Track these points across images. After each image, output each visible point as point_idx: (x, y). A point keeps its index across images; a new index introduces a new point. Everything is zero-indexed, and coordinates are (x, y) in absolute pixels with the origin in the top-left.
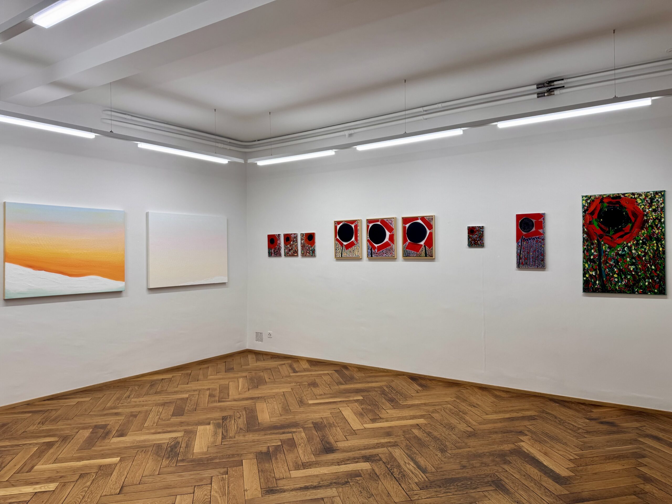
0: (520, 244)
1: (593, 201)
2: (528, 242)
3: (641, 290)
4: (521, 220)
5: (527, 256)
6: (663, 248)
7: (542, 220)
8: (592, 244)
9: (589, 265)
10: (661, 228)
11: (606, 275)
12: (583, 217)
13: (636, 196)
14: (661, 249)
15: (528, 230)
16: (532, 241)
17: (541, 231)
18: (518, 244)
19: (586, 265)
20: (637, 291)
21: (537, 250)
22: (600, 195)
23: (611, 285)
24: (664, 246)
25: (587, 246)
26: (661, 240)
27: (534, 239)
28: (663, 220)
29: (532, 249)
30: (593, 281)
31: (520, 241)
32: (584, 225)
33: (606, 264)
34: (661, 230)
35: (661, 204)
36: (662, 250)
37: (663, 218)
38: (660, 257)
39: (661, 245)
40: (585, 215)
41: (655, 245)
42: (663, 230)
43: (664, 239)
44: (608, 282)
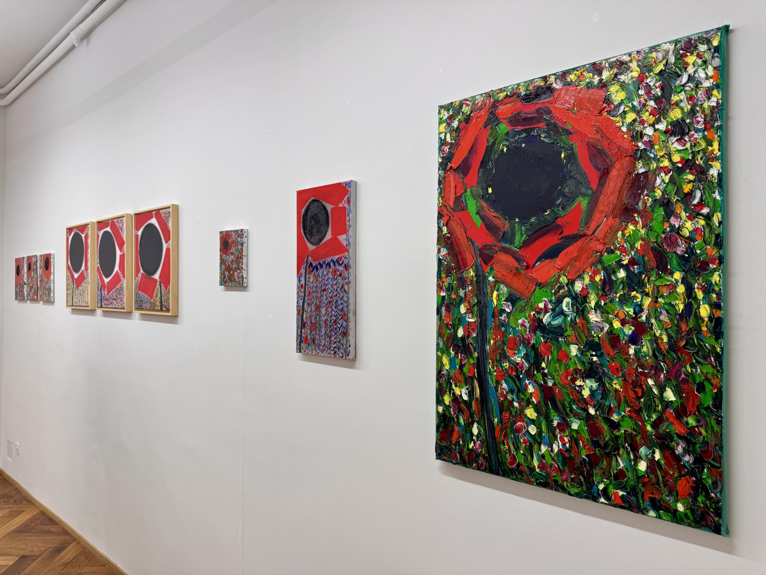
0: (303, 282)
1: (468, 119)
2: (319, 275)
3: (621, 493)
4: (305, 207)
5: (316, 318)
6: (716, 306)
7: (346, 206)
8: (462, 283)
9: (451, 361)
10: (705, 211)
11: (501, 405)
12: (440, 183)
13: (606, 75)
14: (704, 311)
15: (318, 237)
16: (325, 273)
17: (342, 238)
18: (299, 281)
19: (445, 360)
20: (605, 493)
21: (335, 298)
22: (489, 95)
23: (517, 449)
24: (719, 295)
25: (450, 289)
26: (704, 266)
27: (329, 264)
28: (714, 172)
29: (325, 298)
30: (462, 421)
31: (303, 271)
32: (440, 216)
33: (500, 362)
34: (708, 218)
35: (708, 94)
36: (710, 319)
37: (716, 159)
38: (701, 347)
39: (708, 290)
40: (444, 178)
41: (681, 289)
42: (716, 219)
43: (721, 260)
44: (506, 435)
